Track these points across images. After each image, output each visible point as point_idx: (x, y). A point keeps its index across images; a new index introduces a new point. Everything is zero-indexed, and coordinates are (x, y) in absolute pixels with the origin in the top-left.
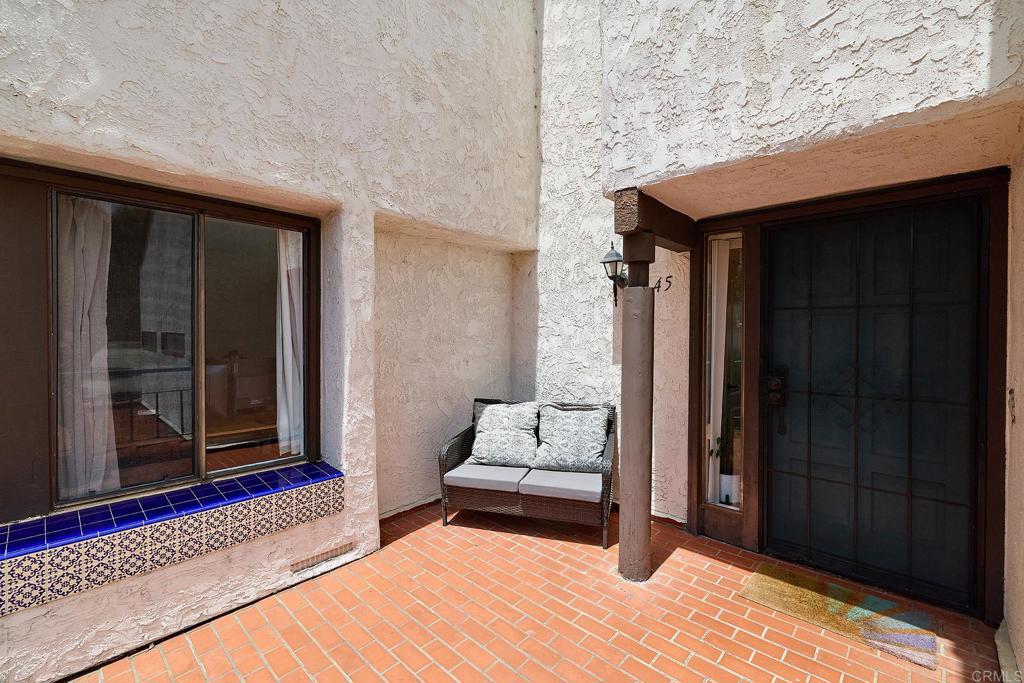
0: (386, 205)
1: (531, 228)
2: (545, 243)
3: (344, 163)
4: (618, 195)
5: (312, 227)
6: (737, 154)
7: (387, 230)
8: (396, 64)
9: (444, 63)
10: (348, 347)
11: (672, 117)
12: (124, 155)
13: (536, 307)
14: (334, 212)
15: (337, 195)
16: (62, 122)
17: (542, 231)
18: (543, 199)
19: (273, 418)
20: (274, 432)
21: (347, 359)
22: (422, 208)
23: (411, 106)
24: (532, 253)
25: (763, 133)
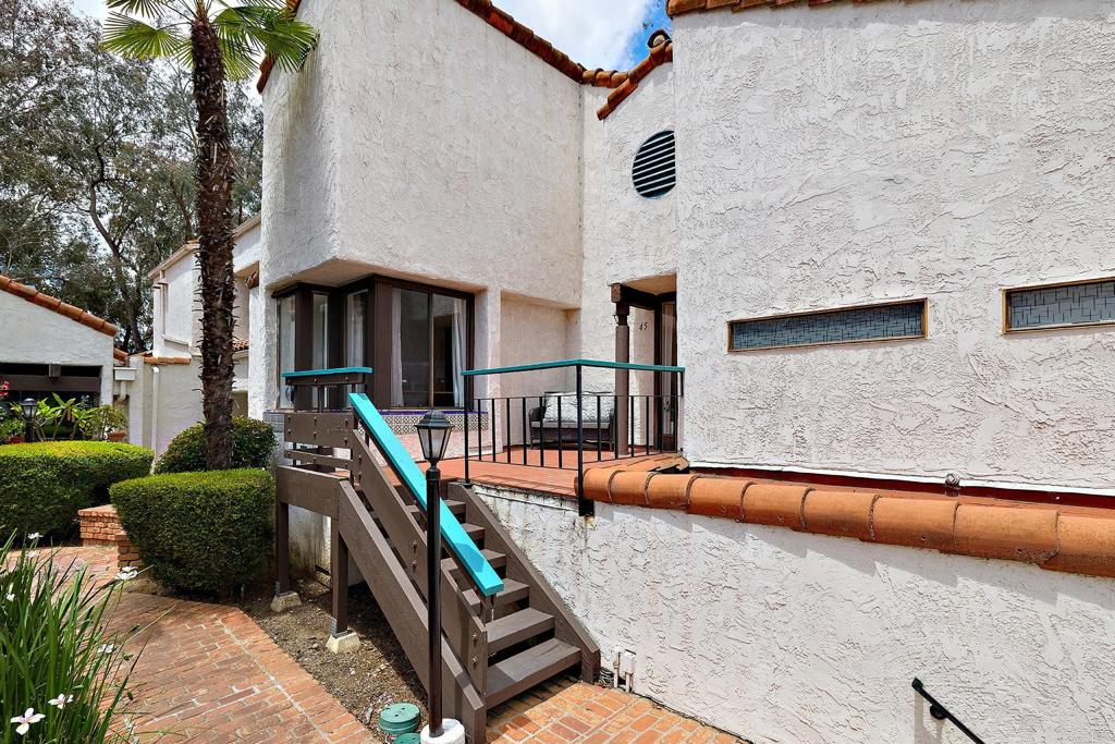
0: (505, 287)
1: (577, 296)
2: (585, 304)
3: (489, 268)
4: (613, 286)
5: (470, 298)
6: (653, 274)
7: (506, 298)
8: (510, 218)
9: (532, 214)
10: (490, 354)
11: (632, 256)
12: (421, 273)
13: (580, 342)
14: (483, 291)
15: (486, 284)
16: (407, 264)
17: (584, 296)
18: (584, 279)
19: (452, 389)
20: (452, 396)
21: (490, 359)
22: (521, 288)
23: (517, 238)
24: (577, 310)
25: (661, 267)
